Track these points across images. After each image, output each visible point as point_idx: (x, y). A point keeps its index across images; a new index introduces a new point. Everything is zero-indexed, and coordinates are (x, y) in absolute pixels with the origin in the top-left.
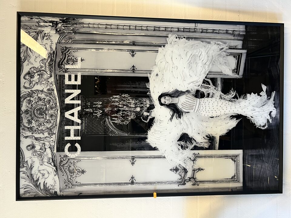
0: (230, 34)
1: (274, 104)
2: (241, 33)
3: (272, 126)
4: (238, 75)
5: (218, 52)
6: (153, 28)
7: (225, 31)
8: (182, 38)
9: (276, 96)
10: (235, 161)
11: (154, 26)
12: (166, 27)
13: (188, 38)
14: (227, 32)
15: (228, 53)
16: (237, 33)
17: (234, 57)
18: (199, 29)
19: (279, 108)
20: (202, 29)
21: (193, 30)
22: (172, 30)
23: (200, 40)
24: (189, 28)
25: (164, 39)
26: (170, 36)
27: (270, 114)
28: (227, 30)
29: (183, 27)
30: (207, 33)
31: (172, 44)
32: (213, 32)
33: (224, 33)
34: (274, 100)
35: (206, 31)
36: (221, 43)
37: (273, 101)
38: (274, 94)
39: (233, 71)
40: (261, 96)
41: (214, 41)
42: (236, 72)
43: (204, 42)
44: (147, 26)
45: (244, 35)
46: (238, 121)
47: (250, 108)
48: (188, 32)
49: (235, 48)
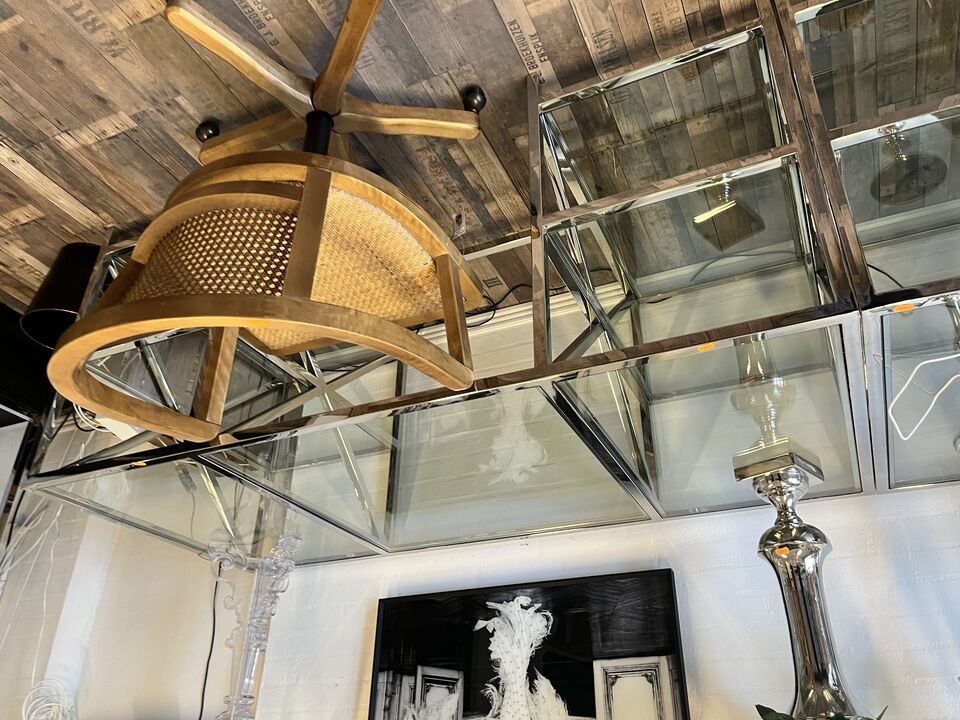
0: (390, 702)
1: (508, 602)
2: (391, 680)
3: (546, 602)
4: (457, 680)
7: (386, 713)
9: (496, 599)
10: (617, 677)
14: (387, 709)
15: (421, 705)
16: (390, 688)
17: (428, 691)
19: (515, 592)
27: (526, 608)
28: (384, 710)
33: (389, 716)
34: (502, 603)
37: (503, 605)
38: (491, 605)
39: (451, 691)
40: (494, 630)
42: (454, 684)
45: (394, 674)
46: (539, 675)
47: (515, 651)
49: (414, 689)
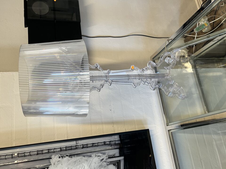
0: (107, 144)
2: (117, 142)
5: (99, 163)
6: (36, 153)
7: (103, 143)
8: (65, 157)
11: (37, 150)
12: (48, 149)
13: (71, 155)
14: (105, 144)
15: (108, 162)
16: (113, 143)
17: (114, 165)
18: (80, 145)
20: (83, 145)
21: (74, 148)
22: (55, 151)
23: (82, 155)
24: (71, 146)
25: (47, 161)
26: (53, 157)
28: (104, 142)
29: (65, 146)
30: (87, 147)
31: (56, 164)
32: (93, 146)
33: (102, 145)
35: (86, 146)
36: (101, 155)
41: (95, 154)
43: (86, 157)
44: (30, 152)
45: (119, 143)
48: (71, 150)
49: (114, 157)
